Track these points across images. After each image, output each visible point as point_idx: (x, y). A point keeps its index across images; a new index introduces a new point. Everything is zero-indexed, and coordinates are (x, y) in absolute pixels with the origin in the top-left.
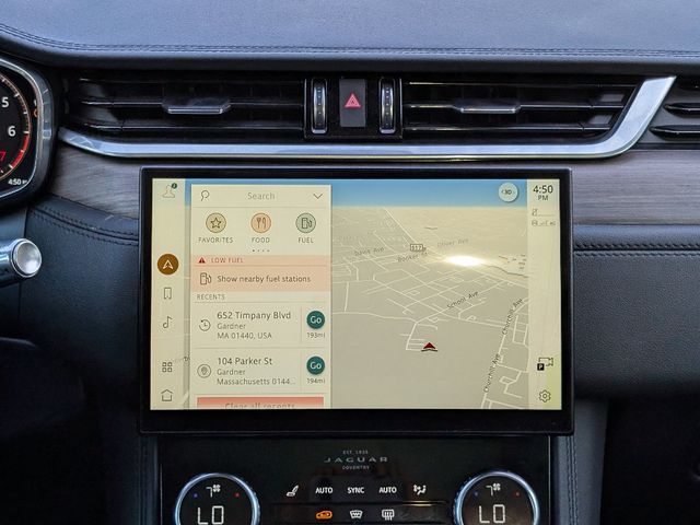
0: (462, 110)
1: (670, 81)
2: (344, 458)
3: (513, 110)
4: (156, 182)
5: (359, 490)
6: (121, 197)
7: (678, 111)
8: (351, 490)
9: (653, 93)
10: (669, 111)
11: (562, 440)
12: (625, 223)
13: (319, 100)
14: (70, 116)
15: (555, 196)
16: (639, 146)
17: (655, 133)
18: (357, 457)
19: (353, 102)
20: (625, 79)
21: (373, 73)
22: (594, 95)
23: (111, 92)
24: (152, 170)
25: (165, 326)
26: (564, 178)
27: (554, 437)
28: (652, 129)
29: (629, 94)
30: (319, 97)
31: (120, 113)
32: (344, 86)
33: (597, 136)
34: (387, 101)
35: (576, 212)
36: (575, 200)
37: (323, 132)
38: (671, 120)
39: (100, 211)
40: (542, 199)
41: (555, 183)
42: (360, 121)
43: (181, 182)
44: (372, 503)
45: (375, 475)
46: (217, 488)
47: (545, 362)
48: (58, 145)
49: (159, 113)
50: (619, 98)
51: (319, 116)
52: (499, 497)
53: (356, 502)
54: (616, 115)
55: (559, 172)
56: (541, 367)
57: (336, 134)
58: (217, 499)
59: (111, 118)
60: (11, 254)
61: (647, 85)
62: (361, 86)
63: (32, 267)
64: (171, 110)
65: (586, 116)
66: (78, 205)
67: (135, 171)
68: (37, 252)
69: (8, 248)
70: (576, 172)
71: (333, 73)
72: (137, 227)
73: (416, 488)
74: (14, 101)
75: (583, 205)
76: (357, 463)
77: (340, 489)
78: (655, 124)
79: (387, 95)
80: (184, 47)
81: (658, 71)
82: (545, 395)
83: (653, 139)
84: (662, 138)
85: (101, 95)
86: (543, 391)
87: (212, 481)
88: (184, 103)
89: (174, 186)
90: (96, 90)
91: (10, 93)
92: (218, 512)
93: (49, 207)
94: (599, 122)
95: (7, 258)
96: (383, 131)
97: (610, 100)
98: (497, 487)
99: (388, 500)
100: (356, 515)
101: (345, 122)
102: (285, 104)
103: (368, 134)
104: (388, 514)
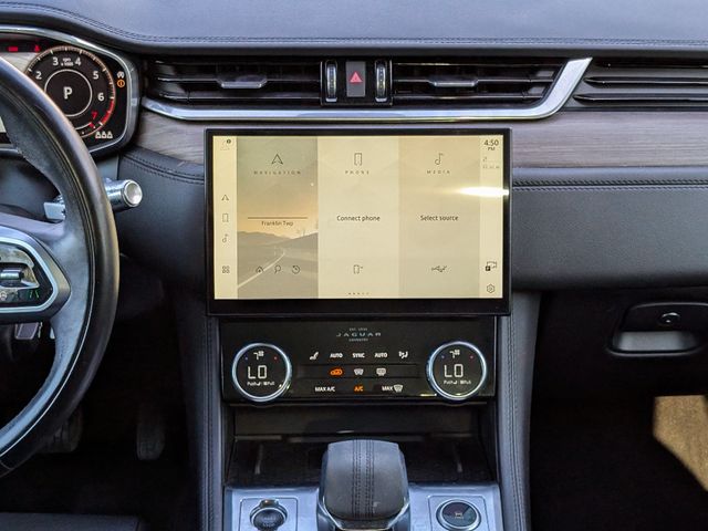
0: (435, 84)
1: (587, 61)
2: (350, 333)
3: (473, 84)
4: (216, 139)
5: (361, 355)
6: (190, 149)
7: (594, 83)
8: (355, 355)
9: (575, 69)
10: (588, 83)
11: (504, 319)
12: (550, 166)
13: (332, 77)
14: (150, 89)
15: (500, 148)
16: (564, 109)
17: (576, 99)
18: (359, 333)
19: (356, 78)
20: (555, 60)
21: (370, 58)
22: (533, 71)
23: (179, 71)
24: (213, 130)
25: (224, 240)
26: (506, 134)
27: (499, 317)
28: (575, 97)
29: (557, 71)
30: (331, 74)
31: (187, 87)
32: (349, 66)
33: (534, 102)
34: (381, 77)
35: (514, 159)
36: (514, 150)
37: (335, 100)
38: (587, 90)
39: (174, 159)
41: (500, 138)
42: (361, 92)
43: (233, 138)
44: (370, 364)
45: (369, 348)
46: (261, 354)
47: (492, 265)
48: (142, 110)
49: (215, 87)
50: (550, 74)
51: (332, 89)
52: (458, 359)
53: (359, 363)
54: (547, 87)
55: (503, 130)
56: (488, 269)
57: (345, 102)
58: (262, 361)
59: (181, 91)
60: (122, 191)
61: (570, 64)
62: (362, 66)
63: (136, 199)
64: (224, 85)
65: (526, 87)
66: (158, 155)
67: (202, 129)
68: (139, 190)
69: (120, 186)
70: (515, 130)
71: (341, 58)
72: (203, 170)
73: (401, 354)
74: (103, 75)
75: (520, 154)
76: (359, 337)
77: (347, 354)
78: (576, 93)
79: (381, 73)
80: (232, 39)
81: (578, 54)
82: (491, 288)
83: (575, 104)
84: (582, 103)
85: (172, 74)
86: (490, 285)
87: (257, 349)
88: (233, 80)
89: (229, 141)
90: (168, 70)
91: (99, 68)
92: (262, 369)
93: (136, 155)
94: (535, 91)
95: (119, 193)
96: (378, 100)
97: (544, 75)
98: (457, 352)
99: (381, 362)
100: (359, 372)
101: (350, 93)
102: (306, 80)
103: (367, 102)
104: (381, 372)
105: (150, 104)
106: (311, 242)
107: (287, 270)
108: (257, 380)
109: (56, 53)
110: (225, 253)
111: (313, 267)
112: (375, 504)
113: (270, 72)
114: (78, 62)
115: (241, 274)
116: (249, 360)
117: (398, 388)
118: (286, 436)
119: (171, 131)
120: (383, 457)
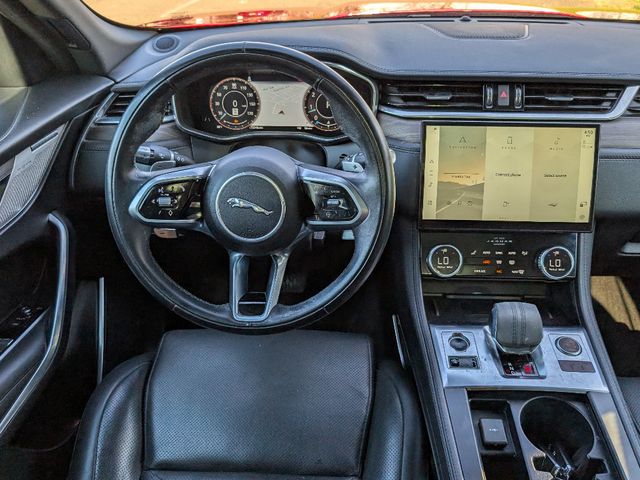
0: (549, 99)
1: (637, 87)
2: (494, 240)
3: (571, 99)
4: (428, 127)
5: (501, 253)
6: (409, 134)
8: (497, 253)
9: (630, 93)
10: (636, 100)
12: (617, 147)
13: (490, 94)
14: (382, 100)
15: (593, 136)
16: (623, 116)
18: (500, 240)
19: (503, 94)
20: (619, 86)
21: (512, 83)
22: (604, 93)
23: (401, 90)
24: (426, 123)
25: (430, 186)
26: (598, 128)
27: (579, 234)
28: (629, 110)
29: (619, 94)
30: (490, 92)
31: (405, 99)
32: (500, 88)
33: (605, 111)
34: (518, 95)
35: (601, 144)
36: (602, 137)
37: (491, 107)
39: (398, 140)
40: (587, 137)
41: (594, 130)
42: (507, 102)
43: (438, 127)
45: (509, 247)
46: (446, 250)
47: (584, 204)
48: (378, 112)
49: (423, 99)
50: (614, 94)
51: (489, 101)
52: (558, 257)
53: (499, 257)
54: (613, 103)
55: (596, 125)
56: (582, 206)
57: (497, 108)
58: (446, 254)
59: (401, 101)
61: (628, 89)
62: (507, 88)
64: (428, 98)
65: (599, 102)
67: (419, 123)
70: (603, 125)
71: (496, 82)
73: (523, 253)
75: (605, 140)
76: (499, 243)
77: (493, 252)
78: (630, 107)
79: (519, 92)
81: (632, 83)
82: (582, 217)
83: (629, 113)
84: (633, 112)
85: (396, 91)
86: (582, 215)
87: (444, 248)
88: (433, 95)
89: (435, 128)
90: (394, 89)
92: (446, 259)
94: (606, 105)
96: (516, 107)
97: (611, 95)
98: (557, 253)
99: (512, 257)
100: (499, 262)
101: (500, 103)
102: (474, 95)
103: (510, 108)
104: (512, 262)
105: (384, 109)
106: (480, 188)
107: (464, 204)
108: (443, 265)
110: (430, 193)
111: (481, 202)
112: (526, 339)
113: (453, 91)
115: (439, 205)
116: (439, 254)
117: (522, 272)
118: (445, 295)
119: (396, 124)
120: (530, 313)
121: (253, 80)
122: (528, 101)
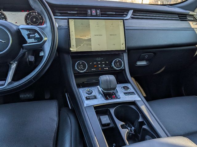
0: (108, 13)
1: (132, 11)
2: (97, 59)
3: (114, 13)
4: (69, 20)
15: (123, 23)
19: (94, 12)
20: (127, 10)
21: (96, 8)
24: (69, 18)
25: (73, 40)
29: (128, 12)
30: (89, 11)
32: (92, 10)
33: (125, 17)
35: (125, 25)
37: (90, 16)
38: (133, 16)
40: (121, 23)
41: (122, 20)
42: (95, 14)
43: (73, 20)
44: (101, 64)
49: (67, 13)
51: (89, 14)
53: (99, 64)
54: (126, 15)
56: (123, 44)
58: (81, 64)
59: (59, 14)
61: (130, 11)
62: (95, 10)
64: (69, 12)
70: (125, 20)
71: (91, 8)
73: (107, 62)
76: (99, 59)
77: (97, 63)
79: (98, 11)
81: (131, 9)
82: (123, 48)
83: (131, 18)
87: (80, 62)
90: (57, 10)
92: (82, 66)
94: (124, 16)
96: (98, 16)
97: (125, 13)
98: (117, 61)
99: (103, 64)
100: (99, 66)
101: (93, 14)
102: (84, 12)
103: (96, 16)
104: (104, 66)
106: (90, 40)
107: (85, 45)
108: (81, 68)
109: (32, 12)
110: (73, 42)
111: (91, 45)
112: (112, 86)
114: (36, 14)
115: (77, 46)
116: (79, 64)
117: (107, 68)
120: (112, 78)
121: (3, 11)
122: (102, 14)
